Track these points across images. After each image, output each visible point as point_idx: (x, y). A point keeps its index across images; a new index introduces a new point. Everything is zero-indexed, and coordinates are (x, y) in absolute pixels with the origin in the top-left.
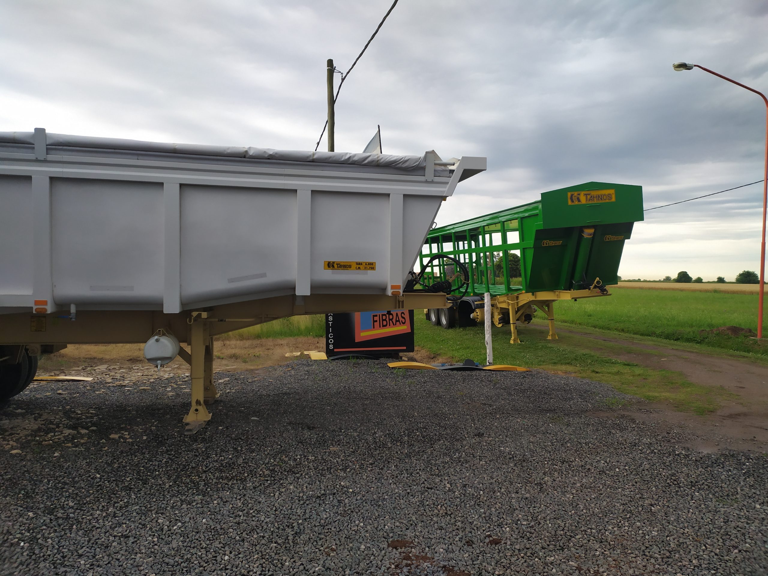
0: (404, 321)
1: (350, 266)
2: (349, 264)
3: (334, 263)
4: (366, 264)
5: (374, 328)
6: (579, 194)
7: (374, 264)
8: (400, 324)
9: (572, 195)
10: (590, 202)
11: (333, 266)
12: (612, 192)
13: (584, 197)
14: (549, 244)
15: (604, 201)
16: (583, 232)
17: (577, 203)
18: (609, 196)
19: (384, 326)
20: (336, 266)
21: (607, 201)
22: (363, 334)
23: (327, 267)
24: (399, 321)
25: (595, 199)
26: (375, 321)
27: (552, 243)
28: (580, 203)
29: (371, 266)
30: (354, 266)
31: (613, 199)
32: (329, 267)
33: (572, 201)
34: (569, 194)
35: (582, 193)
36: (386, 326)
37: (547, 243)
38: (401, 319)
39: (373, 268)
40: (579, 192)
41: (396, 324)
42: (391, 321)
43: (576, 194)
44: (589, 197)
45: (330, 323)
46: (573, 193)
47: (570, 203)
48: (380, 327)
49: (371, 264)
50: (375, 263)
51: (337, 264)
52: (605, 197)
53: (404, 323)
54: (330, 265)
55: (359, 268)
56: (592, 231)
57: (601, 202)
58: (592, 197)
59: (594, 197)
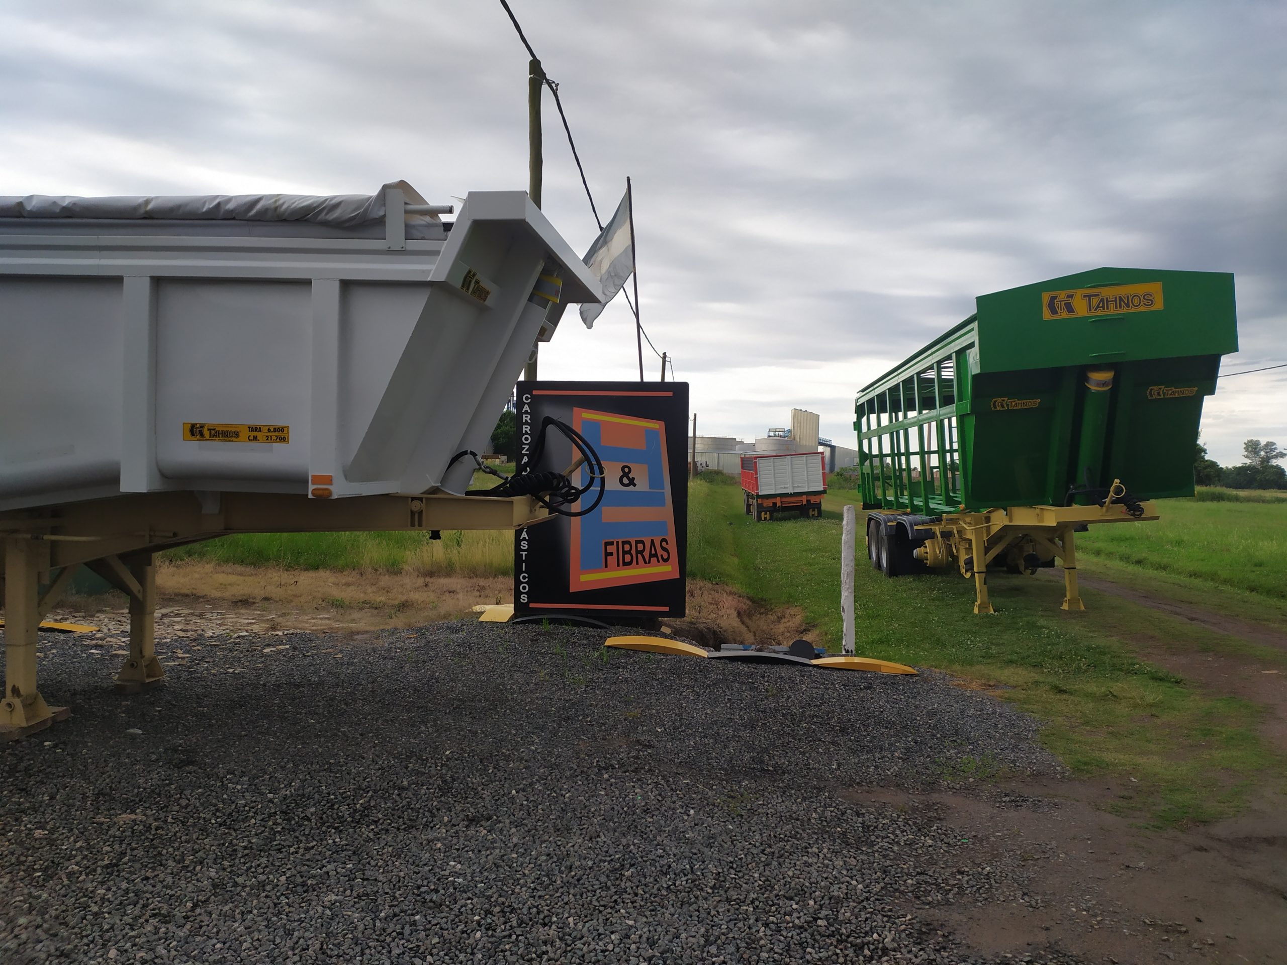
0: (665, 557)
1: (236, 435)
2: (234, 430)
3: (202, 426)
4: (269, 430)
5: (606, 566)
6: (1071, 296)
7: (286, 430)
8: (659, 562)
9: (1053, 299)
10: (1100, 313)
11: (202, 435)
12: (1156, 289)
13: (1085, 302)
14: (1008, 405)
15: (1134, 310)
16: (1087, 379)
17: (1064, 315)
18: (1148, 299)
19: (625, 564)
20: (206, 433)
21: (1142, 309)
22: (584, 578)
23: (189, 434)
24: (656, 555)
25: (1112, 306)
26: (608, 554)
27: (1016, 404)
28: (1072, 316)
29: (279, 434)
30: (245, 434)
31: (1159, 305)
32: (193, 435)
33: (1054, 311)
34: (1046, 297)
35: (1079, 293)
36: (630, 563)
37: (1001, 403)
38: (660, 552)
39: (283, 439)
40: (1070, 292)
41: (649, 562)
42: (639, 555)
43: (1062, 295)
44: (1095, 301)
45: (524, 553)
46: (1053, 294)
47: (1047, 315)
48: (618, 565)
49: (280, 429)
50: (288, 427)
51: (210, 430)
52: (1136, 301)
53: (666, 561)
54: (195, 431)
55: (255, 438)
56: (1106, 376)
57: (1125, 310)
58: (1102, 300)
59: (1108, 301)
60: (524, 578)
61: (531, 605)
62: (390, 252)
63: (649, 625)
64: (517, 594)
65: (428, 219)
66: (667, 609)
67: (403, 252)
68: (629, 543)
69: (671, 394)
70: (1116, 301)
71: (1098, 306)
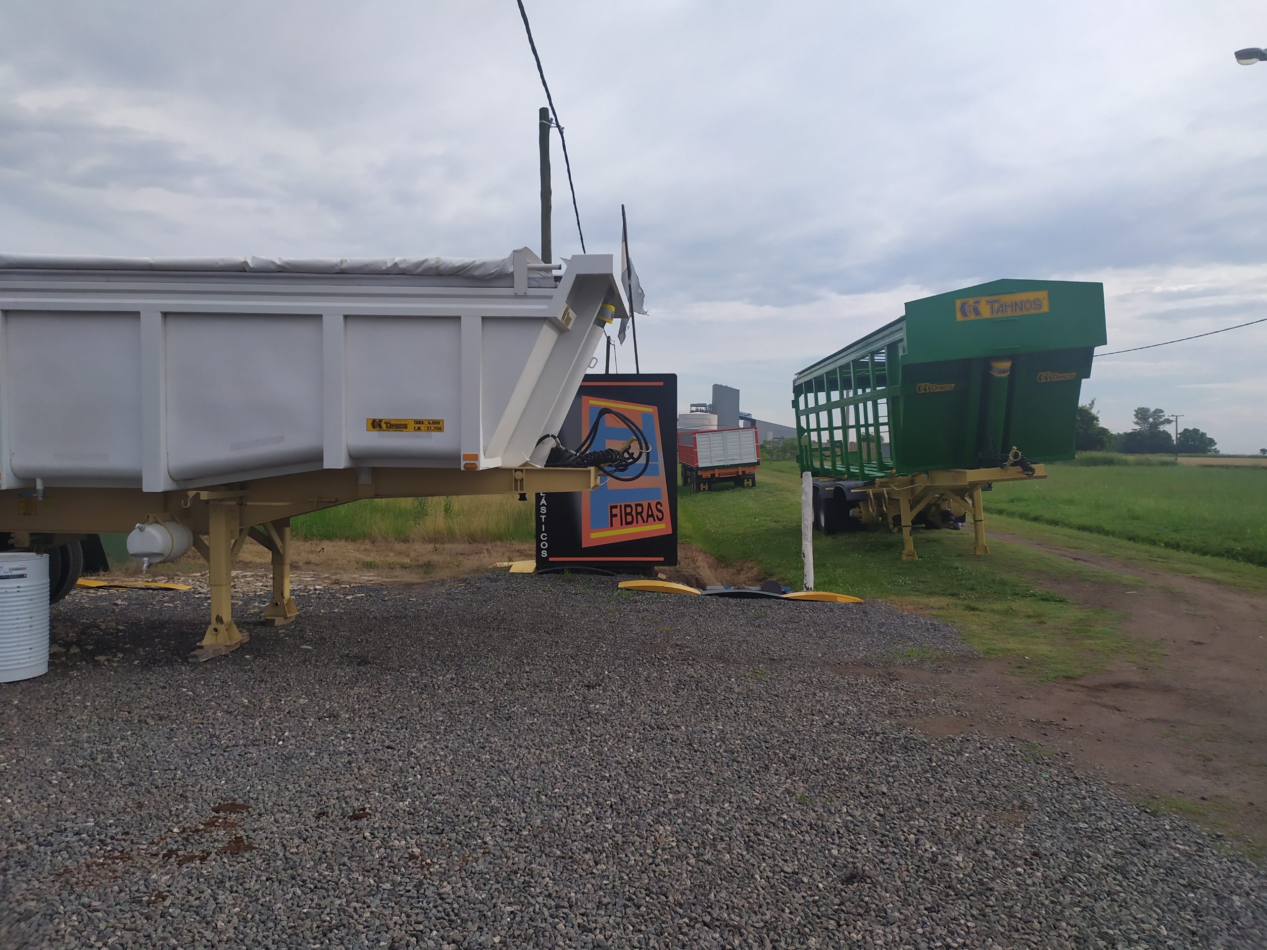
0: (660, 517)
1: (405, 426)
2: (403, 423)
3: (380, 421)
4: (429, 423)
5: (612, 526)
6: (977, 302)
7: (441, 422)
8: (655, 521)
9: (963, 304)
10: (1000, 315)
11: (380, 427)
12: (1042, 295)
13: (988, 307)
14: (929, 389)
15: (1026, 313)
16: (990, 368)
17: (972, 317)
18: (1037, 303)
19: (627, 523)
20: (384, 426)
21: (1033, 312)
22: (594, 536)
23: (371, 427)
24: (652, 516)
25: (1009, 310)
26: (613, 516)
27: (935, 388)
28: (978, 318)
29: (436, 425)
30: (412, 425)
31: (1045, 308)
32: (374, 427)
33: (964, 314)
34: (958, 303)
35: (984, 300)
36: (631, 523)
38: (656, 513)
39: (440, 429)
40: (977, 299)
41: (647, 522)
42: (639, 516)
43: (971, 301)
44: (996, 306)
45: (543, 517)
46: (964, 300)
47: (959, 317)
48: (622, 525)
49: (438, 422)
50: (443, 420)
51: (386, 423)
53: (660, 520)
54: (376, 424)
55: (419, 429)
56: (1007, 365)
57: (1020, 313)
58: (1002, 305)
59: (1006, 306)
60: (544, 537)
61: (551, 559)
62: (516, 296)
63: (647, 571)
64: (539, 550)
65: (543, 273)
66: (662, 559)
67: (525, 296)
68: (630, 506)
69: (662, 384)
70: (1012, 306)
71: (999, 310)
